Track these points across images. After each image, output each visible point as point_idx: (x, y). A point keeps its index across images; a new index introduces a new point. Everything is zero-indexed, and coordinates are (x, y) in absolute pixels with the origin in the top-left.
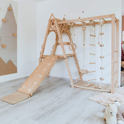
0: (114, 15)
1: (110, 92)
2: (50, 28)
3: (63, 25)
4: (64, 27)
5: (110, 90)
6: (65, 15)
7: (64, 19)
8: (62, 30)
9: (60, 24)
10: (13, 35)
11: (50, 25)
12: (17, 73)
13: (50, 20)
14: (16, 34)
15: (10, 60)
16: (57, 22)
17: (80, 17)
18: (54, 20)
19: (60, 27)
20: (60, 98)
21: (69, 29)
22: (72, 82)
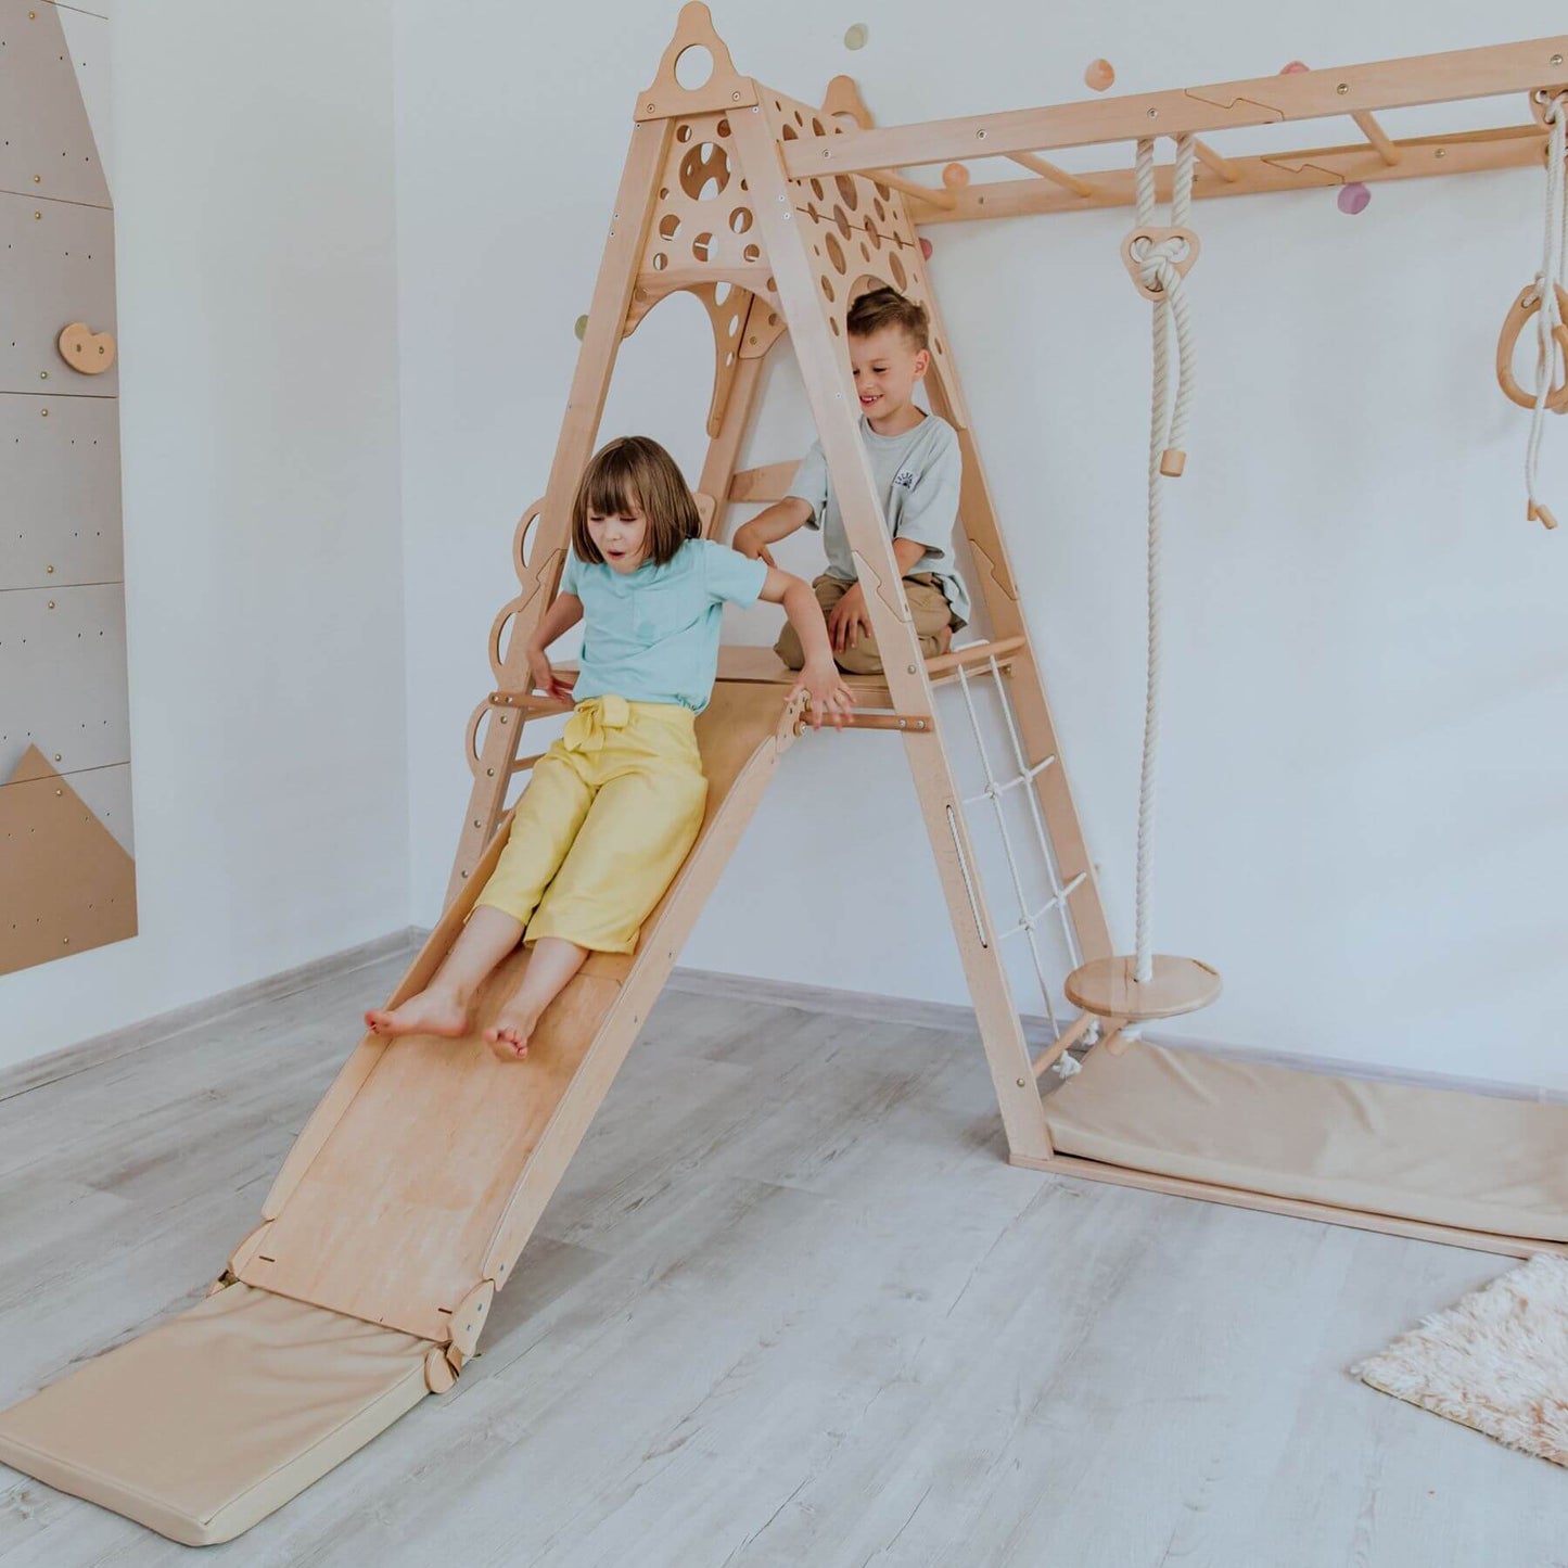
2: (656, 237)
3: (851, 198)
4: (868, 226)
6: (856, 37)
7: (846, 100)
8: (842, 270)
9: (820, 179)
10: (66, 356)
11: (653, 187)
12: (136, 934)
13: (651, 106)
14: (101, 348)
15: (33, 755)
16: (782, 139)
17: (1111, 62)
18: (723, 112)
19: (820, 219)
20: (915, 1380)
21: (926, 258)
22: (1021, 1081)
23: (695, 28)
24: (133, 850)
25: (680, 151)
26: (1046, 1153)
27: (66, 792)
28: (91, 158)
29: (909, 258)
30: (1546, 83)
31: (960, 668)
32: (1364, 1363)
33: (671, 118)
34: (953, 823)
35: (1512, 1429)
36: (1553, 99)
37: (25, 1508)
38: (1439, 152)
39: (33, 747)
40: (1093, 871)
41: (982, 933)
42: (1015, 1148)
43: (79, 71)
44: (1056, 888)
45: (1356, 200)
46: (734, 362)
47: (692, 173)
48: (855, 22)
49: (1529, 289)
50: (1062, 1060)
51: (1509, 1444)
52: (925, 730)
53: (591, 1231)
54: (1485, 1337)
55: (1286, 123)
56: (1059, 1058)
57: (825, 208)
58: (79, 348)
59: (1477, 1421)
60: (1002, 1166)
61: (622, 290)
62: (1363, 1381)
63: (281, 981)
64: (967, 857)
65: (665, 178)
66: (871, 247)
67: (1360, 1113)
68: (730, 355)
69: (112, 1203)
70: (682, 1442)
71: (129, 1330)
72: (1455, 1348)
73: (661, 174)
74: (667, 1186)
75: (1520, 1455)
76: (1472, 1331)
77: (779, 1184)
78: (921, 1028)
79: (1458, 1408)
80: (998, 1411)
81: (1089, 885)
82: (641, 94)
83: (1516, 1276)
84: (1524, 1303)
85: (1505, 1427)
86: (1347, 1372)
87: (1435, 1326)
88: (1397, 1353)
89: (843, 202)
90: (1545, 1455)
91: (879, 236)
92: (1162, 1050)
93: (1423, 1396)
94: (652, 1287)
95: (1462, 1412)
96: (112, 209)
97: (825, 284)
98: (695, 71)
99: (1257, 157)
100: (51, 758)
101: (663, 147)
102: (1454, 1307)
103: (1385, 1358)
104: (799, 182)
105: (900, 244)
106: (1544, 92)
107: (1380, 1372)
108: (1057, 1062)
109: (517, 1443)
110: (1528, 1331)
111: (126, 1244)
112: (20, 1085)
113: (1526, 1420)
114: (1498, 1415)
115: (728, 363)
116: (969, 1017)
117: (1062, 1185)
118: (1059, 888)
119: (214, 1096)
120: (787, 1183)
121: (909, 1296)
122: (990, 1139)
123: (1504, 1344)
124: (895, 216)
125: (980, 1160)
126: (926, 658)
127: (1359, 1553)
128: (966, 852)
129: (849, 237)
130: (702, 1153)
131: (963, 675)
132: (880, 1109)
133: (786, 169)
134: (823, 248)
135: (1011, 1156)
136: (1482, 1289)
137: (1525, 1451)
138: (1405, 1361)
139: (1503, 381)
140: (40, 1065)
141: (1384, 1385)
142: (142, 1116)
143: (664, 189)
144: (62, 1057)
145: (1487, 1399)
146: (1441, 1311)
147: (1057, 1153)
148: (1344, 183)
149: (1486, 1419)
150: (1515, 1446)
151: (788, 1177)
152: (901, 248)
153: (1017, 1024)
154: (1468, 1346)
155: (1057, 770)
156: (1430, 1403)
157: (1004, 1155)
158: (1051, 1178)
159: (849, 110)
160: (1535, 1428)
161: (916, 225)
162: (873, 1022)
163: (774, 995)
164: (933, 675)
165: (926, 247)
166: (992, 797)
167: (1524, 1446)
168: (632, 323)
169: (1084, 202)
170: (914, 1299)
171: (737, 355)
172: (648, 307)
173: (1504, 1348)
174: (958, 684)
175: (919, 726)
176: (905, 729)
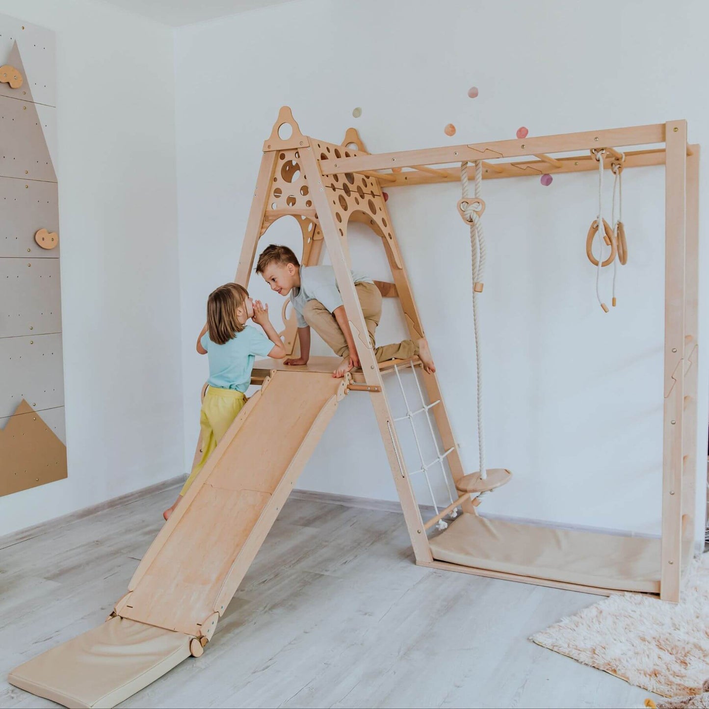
0: (679, 127)
1: (657, 595)
2: (272, 198)
3: (351, 180)
4: (359, 190)
5: (659, 583)
6: (357, 112)
7: (353, 137)
8: (346, 209)
9: (338, 175)
10: (38, 243)
11: (271, 177)
12: (66, 477)
13: (269, 147)
14: (52, 239)
15: (24, 403)
16: (320, 158)
17: (454, 124)
18: (297, 149)
19: (336, 189)
20: (362, 644)
21: (386, 200)
22: (419, 531)
23: (286, 116)
24: (65, 442)
25: (281, 163)
26: (430, 560)
27: (37, 419)
28: (48, 163)
29: (378, 202)
30: (596, 147)
31: (395, 366)
32: (534, 635)
33: (277, 151)
34: (390, 428)
35: (583, 657)
36: (598, 152)
37: (12, 695)
38: (576, 163)
39: (24, 400)
40: (457, 447)
41: (402, 472)
42: (418, 558)
43: (44, 129)
44: (439, 453)
45: (547, 181)
46: (311, 242)
47: (288, 170)
48: (357, 107)
49: (595, 222)
50: (440, 522)
51: (582, 662)
52: (378, 391)
53: (244, 592)
54: (583, 624)
55: (505, 158)
56: (438, 522)
57: (339, 185)
58: (43, 239)
59: (571, 654)
60: (414, 566)
61: (259, 217)
62: (534, 642)
63: (129, 496)
64: (395, 442)
65: (276, 174)
66: (360, 199)
67: (558, 542)
68: (309, 239)
69: (53, 584)
70: (267, 667)
71: (57, 631)
72: (571, 629)
73: (274, 172)
74: (276, 576)
75: (585, 666)
76: (578, 622)
77: (322, 573)
78: (392, 513)
79: (566, 650)
80: (392, 655)
81: (454, 452)
82: (266, 141)
83: (601, 603)
84: (601, 612)
85: (581, 656)
86: (528, 639)
87: (566, 621)
88: (548, 631)
89: (347, 181)
90: (594, 665)
91: (364, 193)
92: (485, 520)
93: (554, 646)
94: (265, 612)
95: (567, 651)
96: (57, 183)
97: (338, 215)
98: (286, 132)
99: (509, 163)
100: (31, 405)
101: (275, 160)
102: (575, 615)
103: (542, 633)
104: (327, 176)
105: (374, 196)
106: (595, 150)
107: (540, 638)
108: (438, 523)
109: (204, 669)
110: (599, 622)
111: (58, 600)
112: (17, 540)
113: (589, 654)
114: (579, 652)
115: (309, 242)
116: (398, 505)
117: (435, 572)
118: (440, 454)
119: (98, 543)
120: (326, 573)
121: (366, 614)
122: (409, 556)
123: (590, 627)
124: (372, 184)
125: (405, 564)
126: (378, 363)
127: (515, 700)
128: (395, 439)
129: (349, 196)
130: (293, 562)
131: (396, 369)
132: (368, 544)
133: (322, 171)
134: (337, 201)
135: (417, 562)
136: (587, 607)
137: (587, 665)
138: (550, 634)
139: (589, 255)
140: (26, 531)
141: (540, 643)
142: (67, 551)
143: (275, 178)
144: (35, 528)
145: (577, 646)
146: (569, 616)
147: (435, 560)
148: (542, 174)
149: (574, 653)
150: (583, 663)
151: (326, 571)
152: (374, 197)
153: (417, 509)
154: (575, 628)
155: (441, 406)
156: (556, 649)
157: (414, 562)
158: (431, 570)
159: (355, 142)
160: (591, 656)
161: (382, 187)
162: (373, 511)
163: (333, 500)
164: (381, 370)
165: (385, 196)
166: (409, 418)
167: (587, 663)
168: (264, 230)
169: (446, 179)
170: (367, 615)
171: (312, 239)
172: (269, 224)
173: (589, 628)
174: (395, 372)
175: (376, 390)
176: (370, 391)
